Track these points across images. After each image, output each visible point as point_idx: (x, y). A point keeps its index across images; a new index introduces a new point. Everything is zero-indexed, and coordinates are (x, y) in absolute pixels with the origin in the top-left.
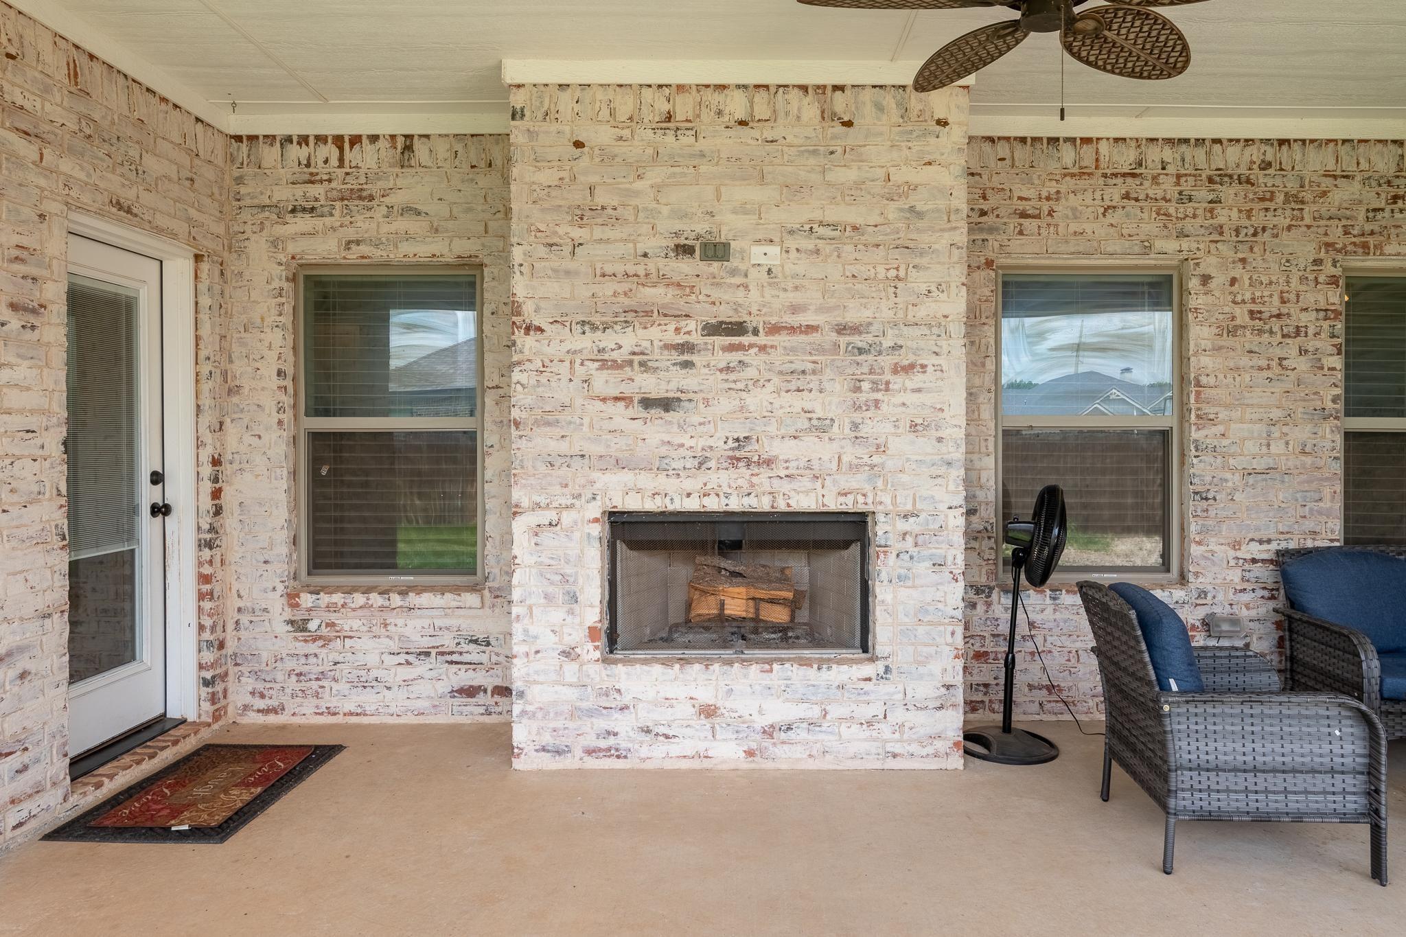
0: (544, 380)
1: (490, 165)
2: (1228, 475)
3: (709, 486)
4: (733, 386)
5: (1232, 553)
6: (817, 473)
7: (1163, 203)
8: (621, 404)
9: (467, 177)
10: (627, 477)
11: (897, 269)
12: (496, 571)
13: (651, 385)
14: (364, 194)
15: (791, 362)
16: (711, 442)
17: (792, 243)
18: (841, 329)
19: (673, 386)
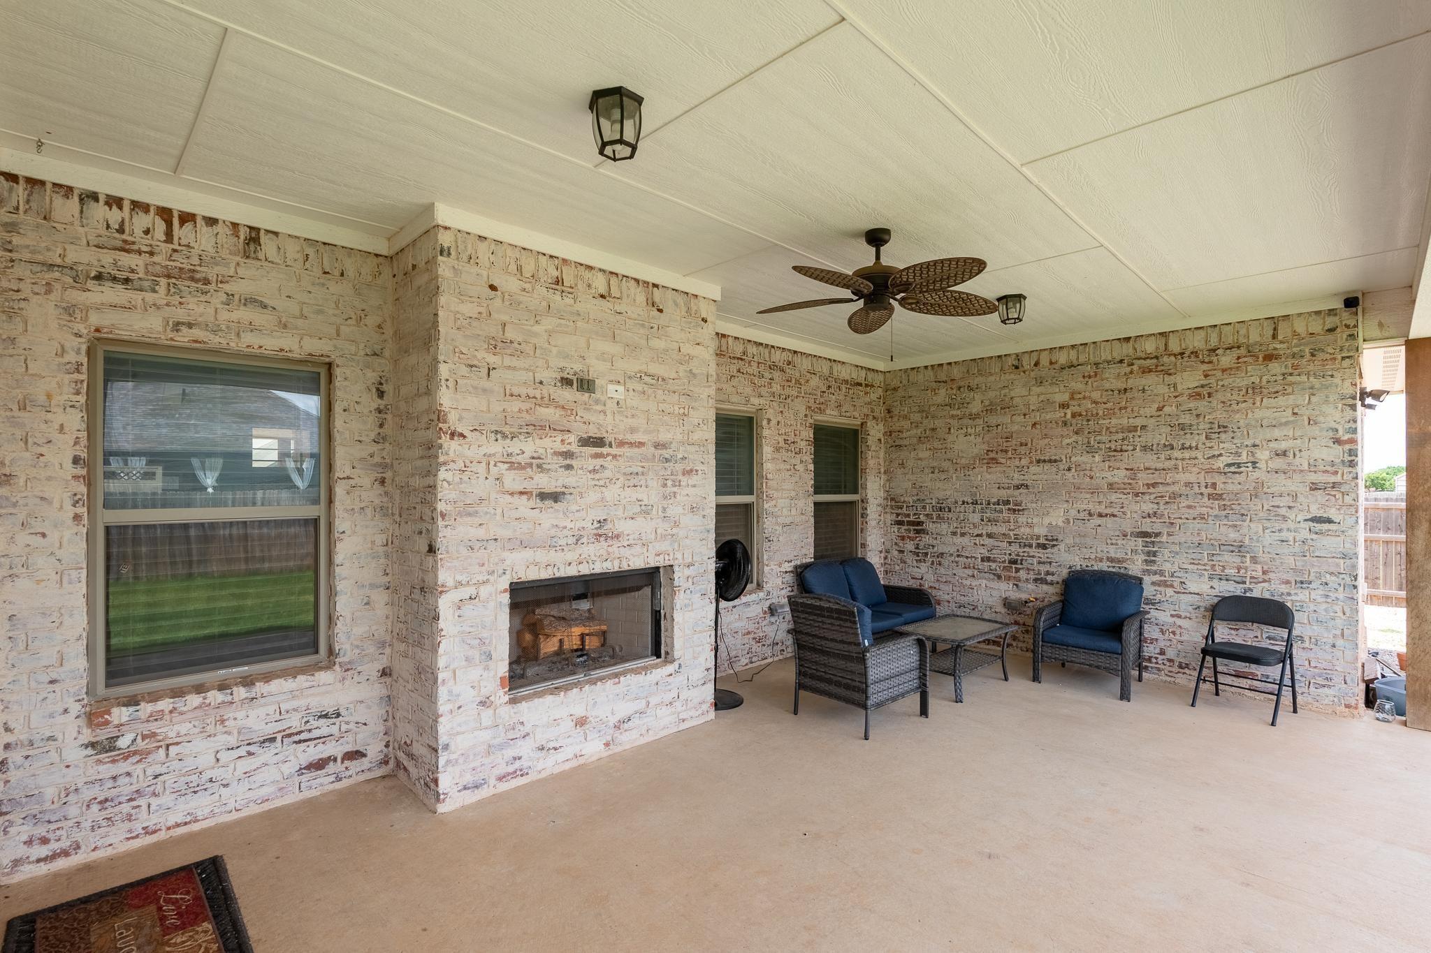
0: (465, 478)
1: (342, 275)
2: (777, 527)
3: (583, 557)
4: (597, 483)
5: (779, 569)
6: (644, 542)
7: (752, 377)
8: (524, 497)
9: (317, 281)
10: (528, 554)
11: (684, 408)
12: (347, 647)
13: (544, 482)
14: (198, 276)
15: (630, 467)
16: (583, 524)
17: (630, 385)
18: (657, 446)
19: (560, 483)
